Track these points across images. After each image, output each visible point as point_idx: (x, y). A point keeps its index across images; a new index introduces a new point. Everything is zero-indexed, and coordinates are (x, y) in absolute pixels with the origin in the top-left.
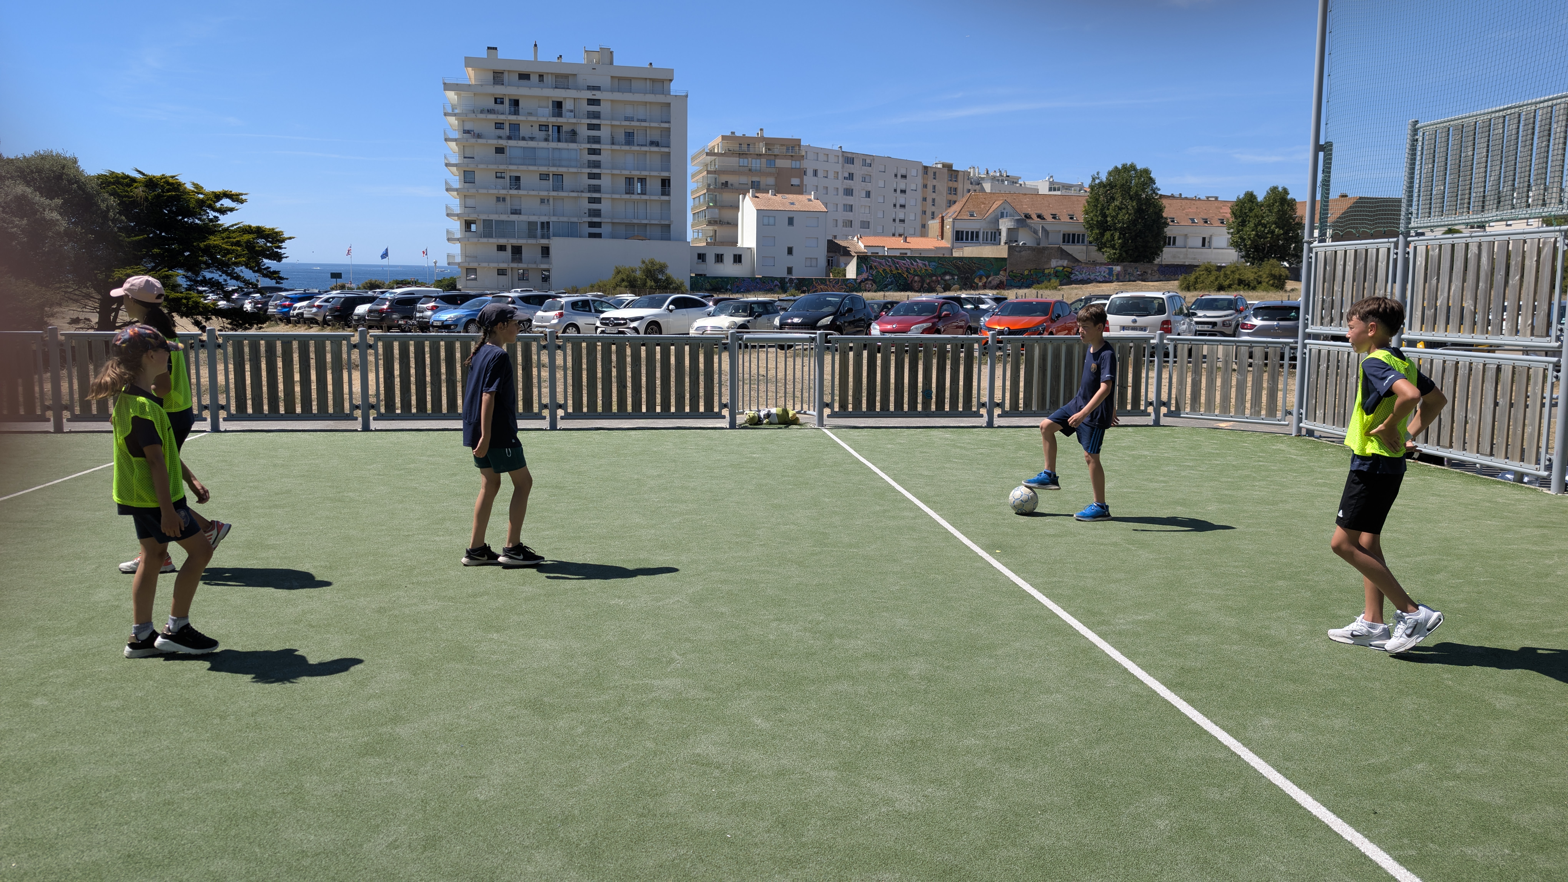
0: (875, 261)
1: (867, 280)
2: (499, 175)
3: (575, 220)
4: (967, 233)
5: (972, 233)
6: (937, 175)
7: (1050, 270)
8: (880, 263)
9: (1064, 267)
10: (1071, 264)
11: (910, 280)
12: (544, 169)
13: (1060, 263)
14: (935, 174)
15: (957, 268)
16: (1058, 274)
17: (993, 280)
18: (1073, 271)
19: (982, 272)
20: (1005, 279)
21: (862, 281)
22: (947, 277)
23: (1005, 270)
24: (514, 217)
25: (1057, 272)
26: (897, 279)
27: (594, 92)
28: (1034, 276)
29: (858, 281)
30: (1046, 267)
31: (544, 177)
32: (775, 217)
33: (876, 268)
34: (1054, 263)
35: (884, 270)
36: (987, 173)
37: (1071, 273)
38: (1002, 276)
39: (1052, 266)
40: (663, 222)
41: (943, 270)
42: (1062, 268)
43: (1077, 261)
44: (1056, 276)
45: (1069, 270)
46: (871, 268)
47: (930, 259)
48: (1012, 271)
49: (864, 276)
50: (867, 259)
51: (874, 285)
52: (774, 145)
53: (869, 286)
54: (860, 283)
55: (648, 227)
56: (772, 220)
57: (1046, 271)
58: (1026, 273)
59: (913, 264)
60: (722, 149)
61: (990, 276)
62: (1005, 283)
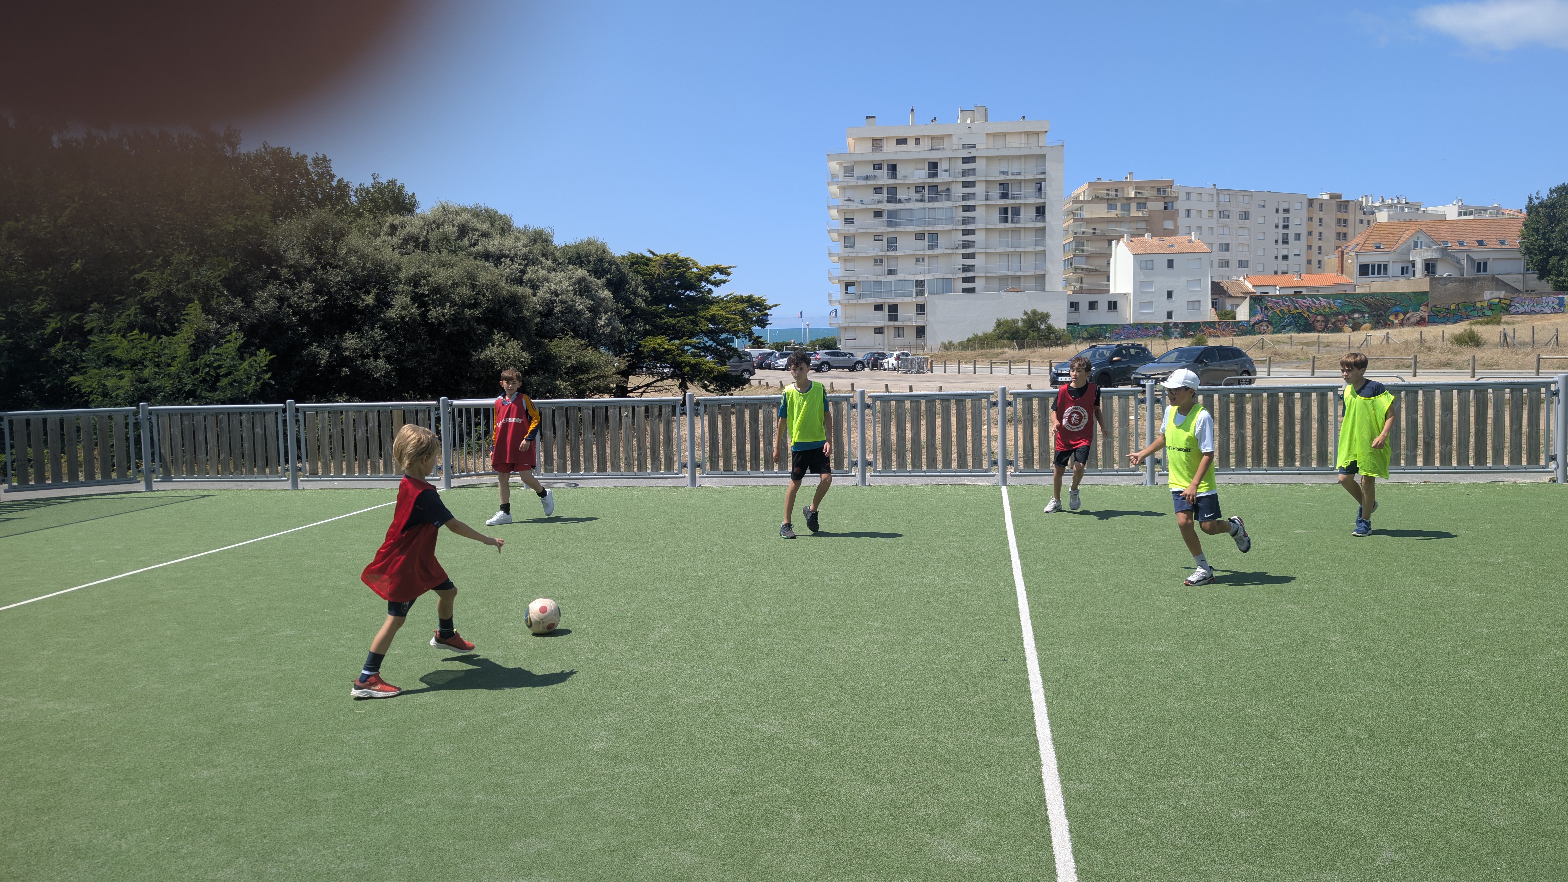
0: (1271, 301)
1: (1261, 321)
2: (877, 238)
3: (950, 276)
4: (1373, 266)
5: (1379, 266)
6: (1324, 206)
7: (1482, 303)
8: (1276, 303)
9: (1501, 299)
10: (1509, 295)
11: (1312, 320)
12: (920, 229)
13: (1496, 294)
14: (1321, 205)
15: (1369, 305)
16: (1493, 307)
17: (1412, 316)
18: (1512, 303)
19: (1398, 308)
20: (1426, 314)
21: (1256, 323)
22: (1356, 316)
23: (1427, 305)
24: (892, 277)
25: (1491, 304)
26: (1297, 319)
27: (970, 150)
28: (1463, 311)
29: (1252, 323)
30: (1477, 300)
31: (920, 236)
32: (1152, 261)
33: (1272, 309)
34: (1487, 295)
35: (1281, 310)
36: (1383, 201)
37: (1510, 306)
38: (1424, 312)
39: (1486, 298)
40: (1038, 273)
41: (1351, 308)
42: (1497, 301)
43: (1518, 291)
44: (1490, 309)
45: (1508, 302)
46: (1266, 308)
47: (1335, 297)
48: (1435, 306)
49: (1259, 317)
50: (1261, 300)
51: (1270, 326)
52: (1143, 188)
53: (1264, 327)
54: (1254, 325)
55: (1022, 280)
56: (1150, 266)
57: (1478, 305)
58: (1453, 307)
59: (1315, 303)
60: (1089, 196)
61: (1408, 313)
62: (1427, 319)
